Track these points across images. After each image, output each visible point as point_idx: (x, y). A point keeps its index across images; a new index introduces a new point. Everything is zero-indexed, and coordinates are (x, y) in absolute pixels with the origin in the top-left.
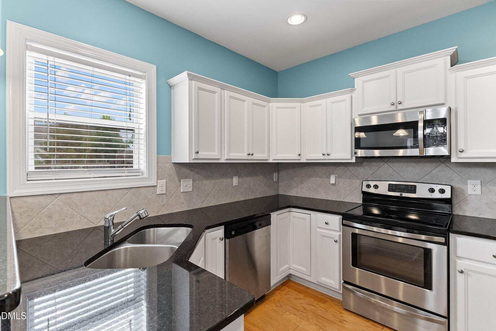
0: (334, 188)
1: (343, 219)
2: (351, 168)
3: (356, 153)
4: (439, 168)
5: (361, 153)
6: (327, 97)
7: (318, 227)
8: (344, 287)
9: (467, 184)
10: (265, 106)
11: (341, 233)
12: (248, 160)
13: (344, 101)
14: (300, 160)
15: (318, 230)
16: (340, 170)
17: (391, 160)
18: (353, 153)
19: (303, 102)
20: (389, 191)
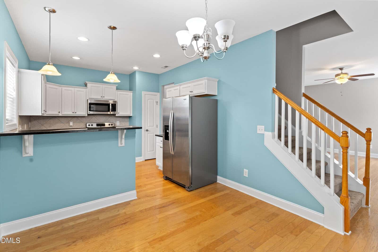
3: (88, 112)
4: (110, 118)
5: (91, 113)
6: (74, 87)
9: (116, 122)
13: (83, 91)
16: (75, 119)
17: (96, 115)
20: (97, 126)
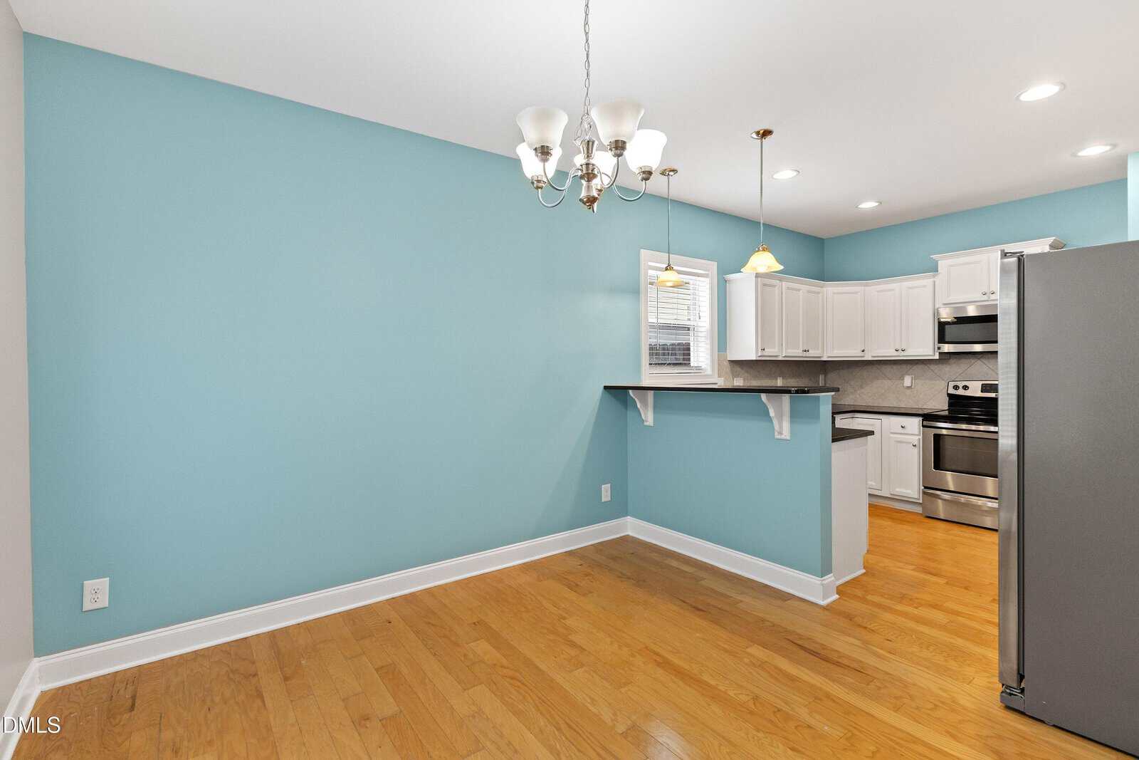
0: (908, 392)
1: (923, 420)
2: (933, 367)
3: (939, 348)
5: (947, 348)
6: (901, 281)
7: (892, 433)
8: (924, 493)
10: (818, 293)
11: (921, 437)
12: (802, 357)
13: (925, 286)
14: (863, 357)
15: (892, 435)
16: (918, 368)
18: (936, 348)
19: (866, 285)
20: (982, 392)
